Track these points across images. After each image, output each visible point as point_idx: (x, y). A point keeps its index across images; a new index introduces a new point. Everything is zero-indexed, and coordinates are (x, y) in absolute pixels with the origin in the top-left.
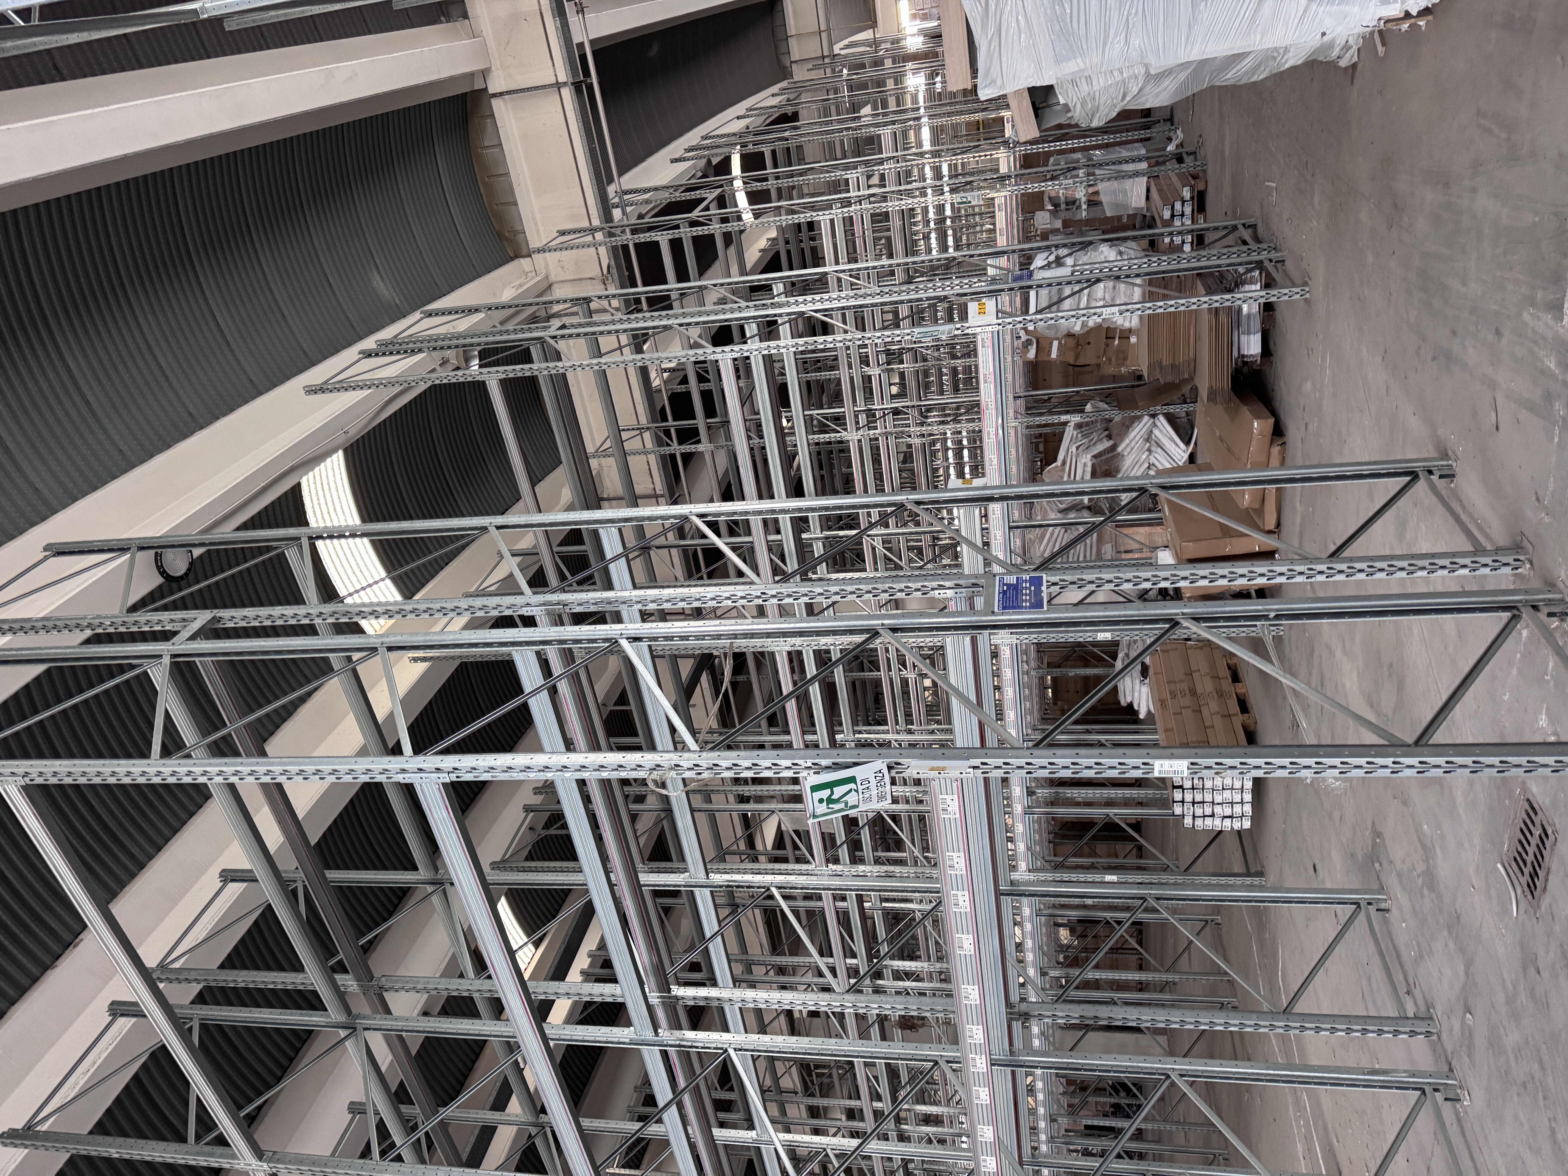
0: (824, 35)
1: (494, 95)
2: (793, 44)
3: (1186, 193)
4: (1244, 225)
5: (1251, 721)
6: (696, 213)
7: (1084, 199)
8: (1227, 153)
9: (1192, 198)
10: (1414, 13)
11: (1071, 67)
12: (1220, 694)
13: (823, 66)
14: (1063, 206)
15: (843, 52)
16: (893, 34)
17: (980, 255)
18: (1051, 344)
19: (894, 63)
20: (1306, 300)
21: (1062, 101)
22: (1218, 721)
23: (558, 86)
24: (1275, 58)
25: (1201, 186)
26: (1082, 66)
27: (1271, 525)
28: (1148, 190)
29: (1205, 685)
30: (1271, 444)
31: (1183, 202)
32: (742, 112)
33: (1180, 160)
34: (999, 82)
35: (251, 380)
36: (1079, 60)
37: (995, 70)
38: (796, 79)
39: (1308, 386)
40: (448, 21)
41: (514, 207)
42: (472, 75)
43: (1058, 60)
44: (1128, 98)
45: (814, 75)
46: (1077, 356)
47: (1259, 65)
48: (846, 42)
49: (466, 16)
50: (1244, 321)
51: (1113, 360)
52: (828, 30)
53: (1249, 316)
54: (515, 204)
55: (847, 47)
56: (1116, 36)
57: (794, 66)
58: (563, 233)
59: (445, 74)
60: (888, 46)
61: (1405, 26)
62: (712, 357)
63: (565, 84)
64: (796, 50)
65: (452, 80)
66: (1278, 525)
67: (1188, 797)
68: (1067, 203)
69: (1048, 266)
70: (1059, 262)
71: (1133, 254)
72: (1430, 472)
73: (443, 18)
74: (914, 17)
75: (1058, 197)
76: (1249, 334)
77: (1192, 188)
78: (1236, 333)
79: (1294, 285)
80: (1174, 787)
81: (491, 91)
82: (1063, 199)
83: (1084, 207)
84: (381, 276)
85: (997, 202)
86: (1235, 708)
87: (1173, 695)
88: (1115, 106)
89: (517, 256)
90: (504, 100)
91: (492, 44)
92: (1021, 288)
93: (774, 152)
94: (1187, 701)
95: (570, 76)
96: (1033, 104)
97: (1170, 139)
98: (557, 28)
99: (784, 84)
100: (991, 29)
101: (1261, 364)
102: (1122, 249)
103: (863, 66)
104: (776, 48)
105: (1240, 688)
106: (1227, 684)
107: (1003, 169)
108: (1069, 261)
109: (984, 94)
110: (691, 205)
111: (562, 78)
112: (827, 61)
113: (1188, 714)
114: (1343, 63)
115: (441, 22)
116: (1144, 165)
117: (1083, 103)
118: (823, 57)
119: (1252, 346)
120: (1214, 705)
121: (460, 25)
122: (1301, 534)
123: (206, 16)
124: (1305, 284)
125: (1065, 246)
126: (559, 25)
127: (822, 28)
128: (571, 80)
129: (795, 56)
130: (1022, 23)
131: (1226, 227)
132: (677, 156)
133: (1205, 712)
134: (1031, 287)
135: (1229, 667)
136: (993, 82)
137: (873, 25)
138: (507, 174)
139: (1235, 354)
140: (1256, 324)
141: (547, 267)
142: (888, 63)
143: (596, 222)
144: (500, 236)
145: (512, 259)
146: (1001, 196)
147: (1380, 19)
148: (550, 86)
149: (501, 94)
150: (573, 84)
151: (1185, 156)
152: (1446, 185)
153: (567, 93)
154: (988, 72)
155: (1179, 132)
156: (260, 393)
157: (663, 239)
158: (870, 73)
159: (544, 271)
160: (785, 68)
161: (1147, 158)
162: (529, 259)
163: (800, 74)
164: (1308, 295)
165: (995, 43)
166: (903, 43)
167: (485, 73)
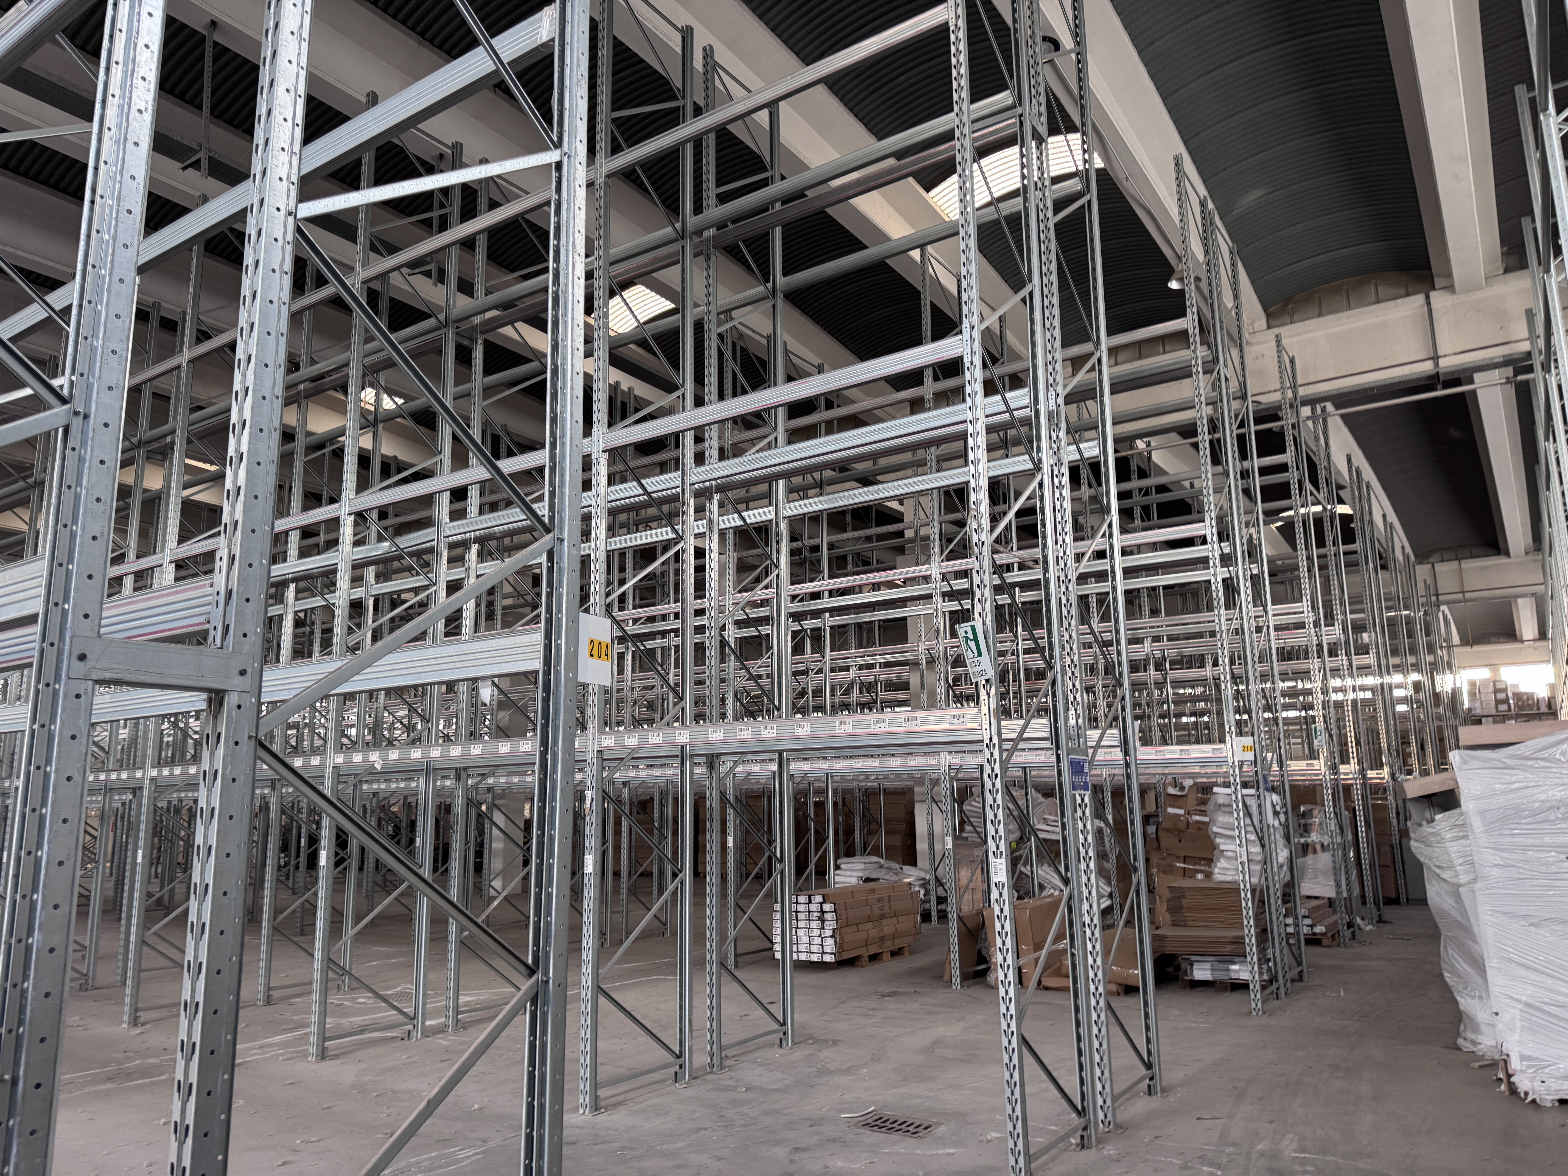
0: (1461, 595)
1: (1428, 297)
2: (1454, 565)
3: (1319, 929)
4: (1302, 971)
5: (863, 963)
6: (1308, 486)
7: (1309, 840)
8: (1361, 963)
9: (1314, 934)
10: (1512, 1079)
11: (1477, 824)
12: (882, 939)
13: (1428, 595)
14: (1303, 821)
15: (1440, 614)
16: (1456, 663)
17: (1280, 747)
18: (1181, 808)
19: (1430, 664)
20: (1251, 1012)
21: (1438, 817)
22: (862, 935)
23: (1435, 358)
24: (1466, 988)
25: (1325, 942)
26: (1477, 831)
27: (1046, 982)
28: (1316, 898)
29: (888, 926)
30: (1120, 985)
31: (1312, 926)
32: (1389, 519)
33: (1350, 925)
34: (1465, 767)
35: (1177, 91)
36: (1482, 829)
37: (1475, 764)
38: (1417, 567)
39: (1176, 1012)
40: (1502, 254)
41: (1316, 313)
42: (1450, 275)
43: (1482, 813)
44: (1437, 870)
45: (1421, 585)
46: (1168, 830)
47: (1460, 977)
48: (1449, 616)
49: (1507, 271)
50: (1224, 966)
51: (1163, 862)
52: (1465, 601)
53: (1228, 970)
54: (1320, 315)
55: (1445, 618)
56: (1502, 858)
57: (1429, 566)
58: (1292, 361)
59: (1452, 255)
60: (1446, 659)
61: (1501, 1075)
62: (1207, 517)
63: (1437, 365)
64: (1446, 569)
65: (1447, 261)
66: (1046, 988)
67: (801, 908)
68: (1305, 825)
69: (1274, 806)
70: (1276, 814)
71: (1282, 876)
72: (1151, 1079)
73: (1505, 249)
74: (1473, 684)
75: (1312, 817)
76: (1212, 970)
77: (1324, 934)
78: (1212, 958)
79: (1263, 1002)
80: (810, 897)
81: (1432, 294)
82: (1310, 821)
83: (1302, 840)
84: (1260, 197)
85: (1315, 762)
86: (873, 950)
87: (880, 900)
88: (1430, 859)
89: (1269, 316)
90: (1422, 306)
91: (1478, 295)
92: (1258, 781)
93: (1355, 552)
94: (877, 911)
95: (1445, 370)
96: (1434, 794)
97: (1363, 919)
98: (1493, 358)
99: (1412, 558)
100: (1509, 762)
101: (1183, 980)
102: (1285, 868)
103: (1428, 634)
104: (1448, 549)
105: (886, 956)
106: (889, 946)
107: (1343, 768)
108: (1276, 823)
109: (1454, 756)
110: (1315, 482)
111: (1444, 363)
112: (1434, 599)
113: (867, 911)
114: (1460, 1041)
115: (1502, 247)
116: (1345, 895)
117: (1435, 834)
118: (1437, 595)
119: (1202, 972)
120: (874, 933)
121: (1499, 266)
122: (1047, 1004)
123: (1542, 118)
124: (1264, 1013)
125: (1287, 819)
126: (1495, 361)
127: (1467, 595)
128: (1441, 371)
129: (1440, 568)
130: (1516, 785)
131: (1300, 955)
132: (1353, 460)
133: (869, 925)
134: (1258, 788)
135: (900, 949)
136: (1465, 762)
137: (1466, 641)
138: (1349, 308)
139: (1194, 958)
140: (1220, 976)
141: (1257, 343)
142: (1430, 658)
143: (1302, 392)
144: (1288, 300)
145: (1265, 310)
146: (1320, 766)
147: (1508, 1055)
148: (1435, 351)
149: (1429, 303)
150: (1438, 373)
151: (1352, 930)
152: (1375, 1098)
153: (1427, 367)
154: (1474, 758)
155: (1370, 927)
156: (1164, 100)
157: (1288, 457)
158: (1422, 640)
159: (1254, 341)
160: (1428, 557)
161: (1350, 897)
162: (1265, 326)
163: (1422, 571)
164: (1254, 1013)
165: (1498, 764)
166: (1448, 672)
167: (1450, 288)
